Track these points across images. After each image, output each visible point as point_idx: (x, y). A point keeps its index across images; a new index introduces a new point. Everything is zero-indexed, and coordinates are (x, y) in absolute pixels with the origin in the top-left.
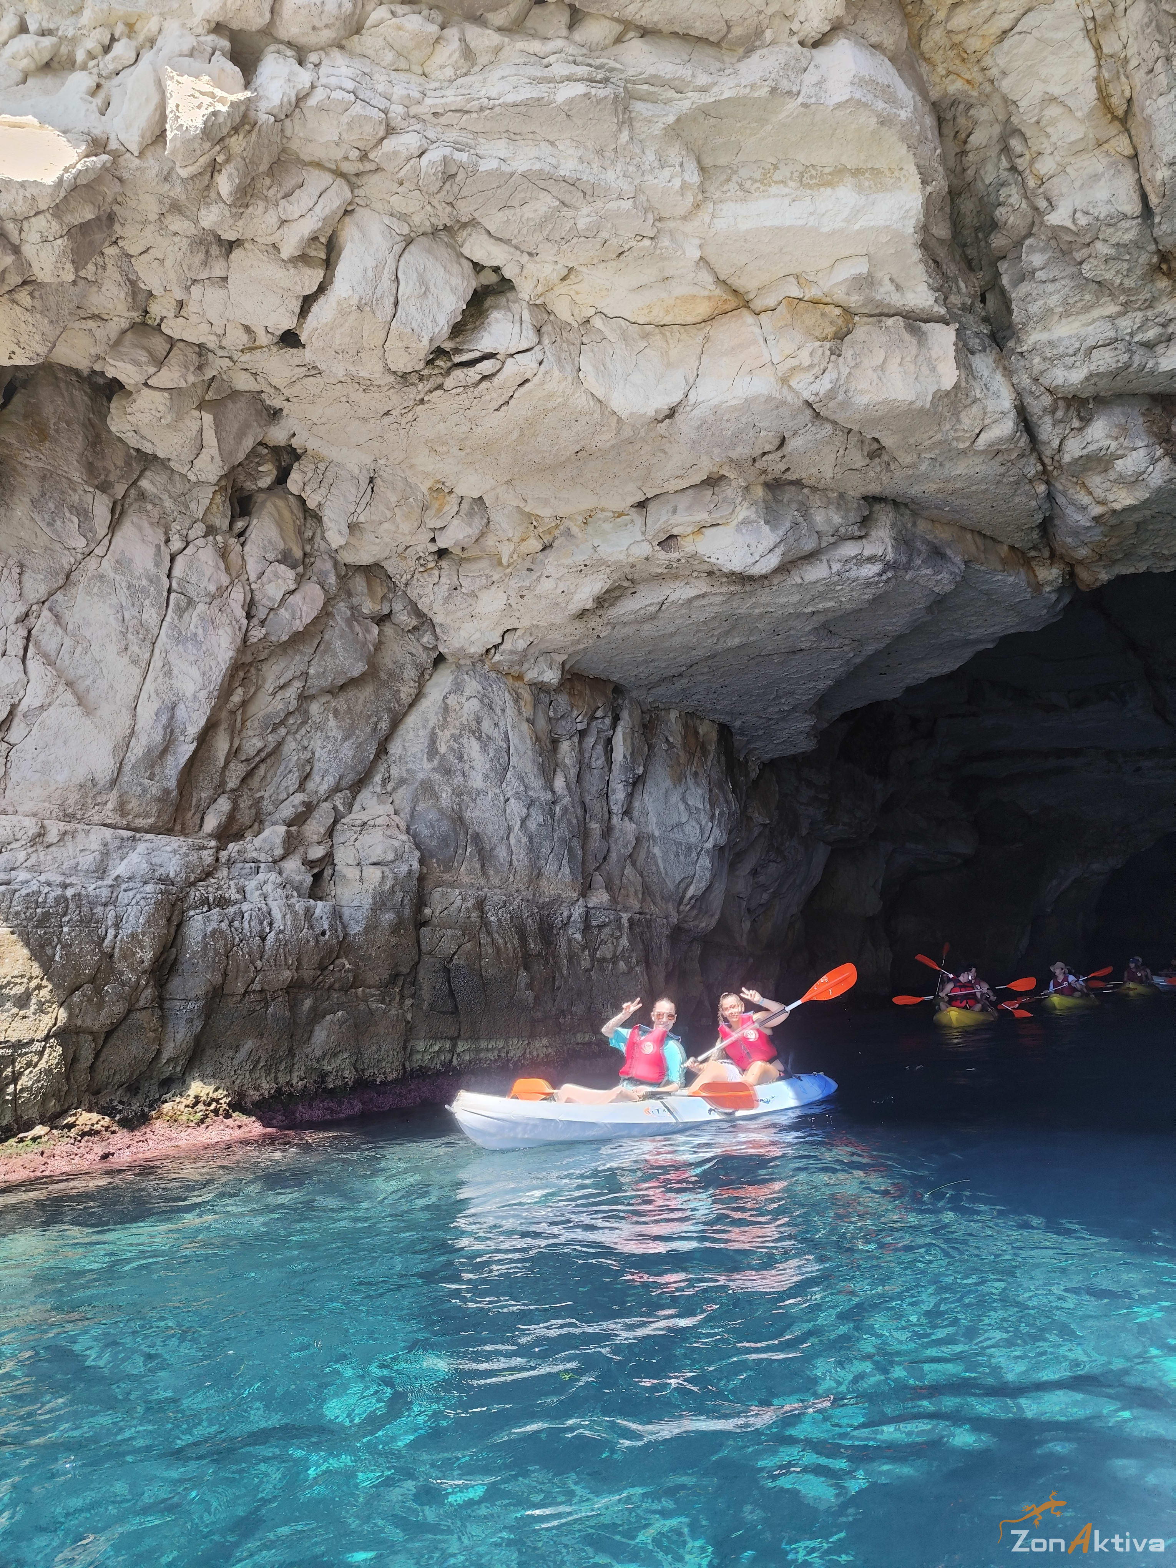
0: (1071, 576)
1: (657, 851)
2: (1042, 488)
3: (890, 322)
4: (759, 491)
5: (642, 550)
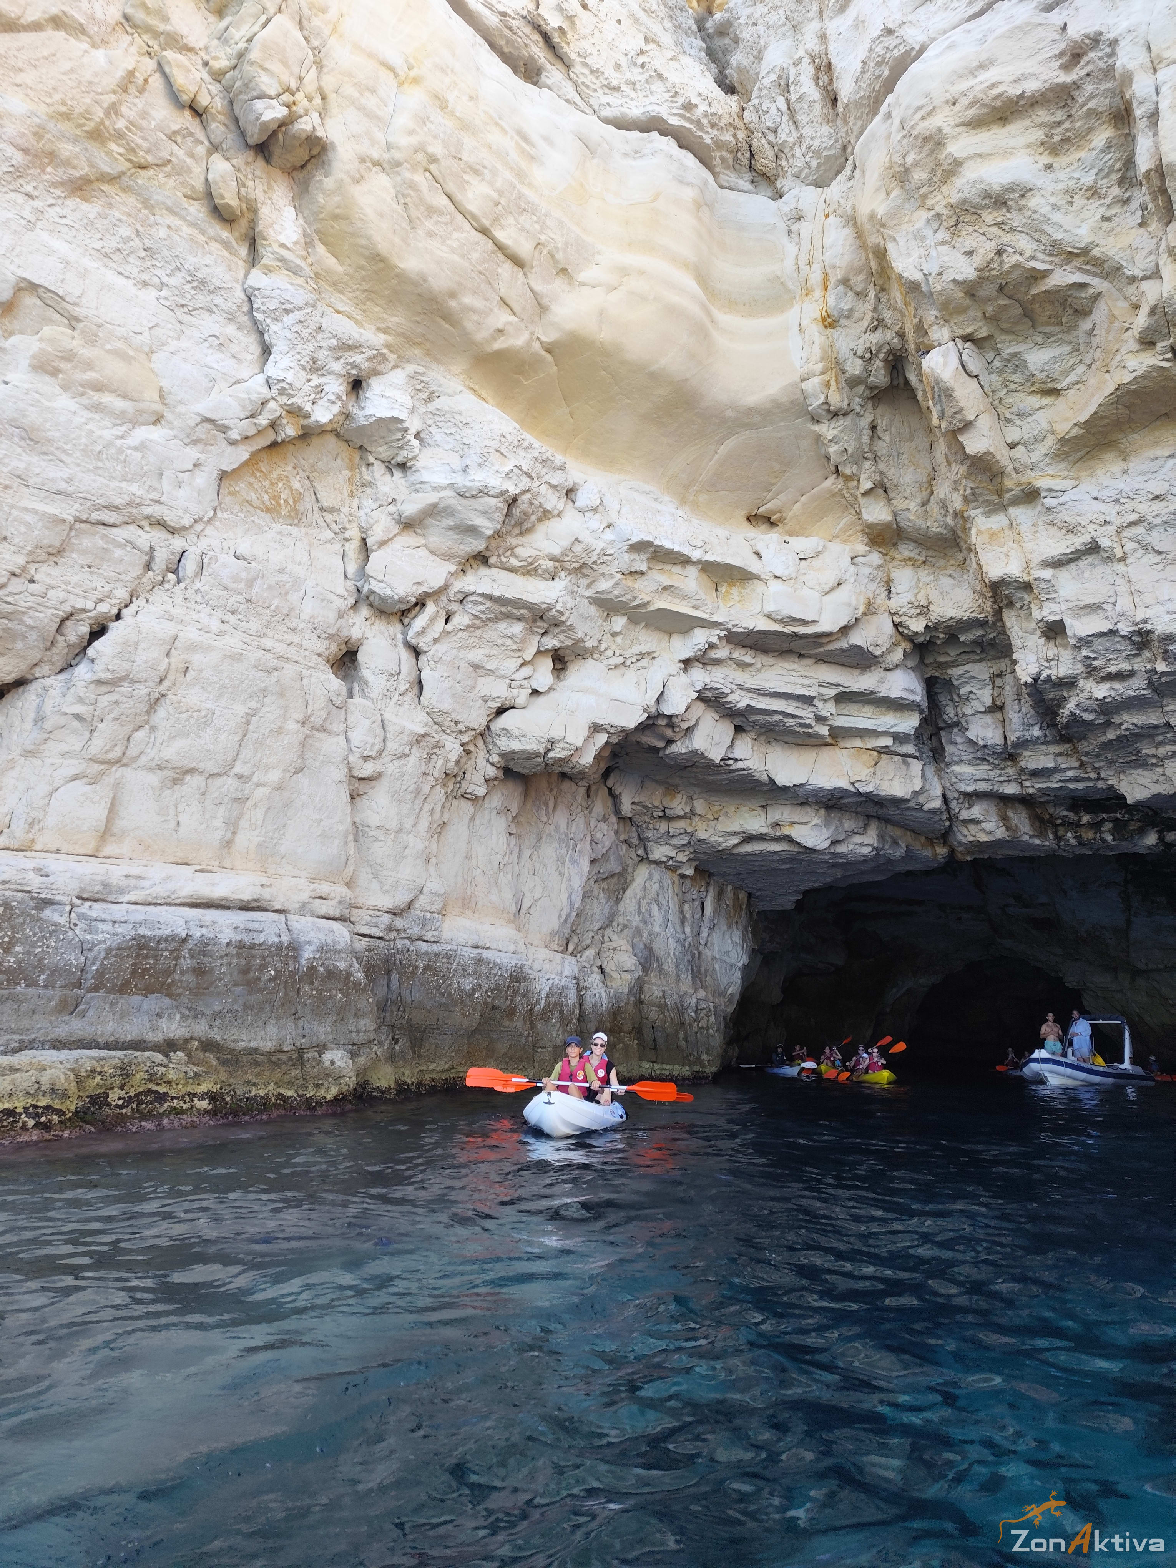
0: (952, 852)
1: (717, 966)
2: (947, 823)
3: (896, 758)
4: (822, 811)
5: (764, 830)
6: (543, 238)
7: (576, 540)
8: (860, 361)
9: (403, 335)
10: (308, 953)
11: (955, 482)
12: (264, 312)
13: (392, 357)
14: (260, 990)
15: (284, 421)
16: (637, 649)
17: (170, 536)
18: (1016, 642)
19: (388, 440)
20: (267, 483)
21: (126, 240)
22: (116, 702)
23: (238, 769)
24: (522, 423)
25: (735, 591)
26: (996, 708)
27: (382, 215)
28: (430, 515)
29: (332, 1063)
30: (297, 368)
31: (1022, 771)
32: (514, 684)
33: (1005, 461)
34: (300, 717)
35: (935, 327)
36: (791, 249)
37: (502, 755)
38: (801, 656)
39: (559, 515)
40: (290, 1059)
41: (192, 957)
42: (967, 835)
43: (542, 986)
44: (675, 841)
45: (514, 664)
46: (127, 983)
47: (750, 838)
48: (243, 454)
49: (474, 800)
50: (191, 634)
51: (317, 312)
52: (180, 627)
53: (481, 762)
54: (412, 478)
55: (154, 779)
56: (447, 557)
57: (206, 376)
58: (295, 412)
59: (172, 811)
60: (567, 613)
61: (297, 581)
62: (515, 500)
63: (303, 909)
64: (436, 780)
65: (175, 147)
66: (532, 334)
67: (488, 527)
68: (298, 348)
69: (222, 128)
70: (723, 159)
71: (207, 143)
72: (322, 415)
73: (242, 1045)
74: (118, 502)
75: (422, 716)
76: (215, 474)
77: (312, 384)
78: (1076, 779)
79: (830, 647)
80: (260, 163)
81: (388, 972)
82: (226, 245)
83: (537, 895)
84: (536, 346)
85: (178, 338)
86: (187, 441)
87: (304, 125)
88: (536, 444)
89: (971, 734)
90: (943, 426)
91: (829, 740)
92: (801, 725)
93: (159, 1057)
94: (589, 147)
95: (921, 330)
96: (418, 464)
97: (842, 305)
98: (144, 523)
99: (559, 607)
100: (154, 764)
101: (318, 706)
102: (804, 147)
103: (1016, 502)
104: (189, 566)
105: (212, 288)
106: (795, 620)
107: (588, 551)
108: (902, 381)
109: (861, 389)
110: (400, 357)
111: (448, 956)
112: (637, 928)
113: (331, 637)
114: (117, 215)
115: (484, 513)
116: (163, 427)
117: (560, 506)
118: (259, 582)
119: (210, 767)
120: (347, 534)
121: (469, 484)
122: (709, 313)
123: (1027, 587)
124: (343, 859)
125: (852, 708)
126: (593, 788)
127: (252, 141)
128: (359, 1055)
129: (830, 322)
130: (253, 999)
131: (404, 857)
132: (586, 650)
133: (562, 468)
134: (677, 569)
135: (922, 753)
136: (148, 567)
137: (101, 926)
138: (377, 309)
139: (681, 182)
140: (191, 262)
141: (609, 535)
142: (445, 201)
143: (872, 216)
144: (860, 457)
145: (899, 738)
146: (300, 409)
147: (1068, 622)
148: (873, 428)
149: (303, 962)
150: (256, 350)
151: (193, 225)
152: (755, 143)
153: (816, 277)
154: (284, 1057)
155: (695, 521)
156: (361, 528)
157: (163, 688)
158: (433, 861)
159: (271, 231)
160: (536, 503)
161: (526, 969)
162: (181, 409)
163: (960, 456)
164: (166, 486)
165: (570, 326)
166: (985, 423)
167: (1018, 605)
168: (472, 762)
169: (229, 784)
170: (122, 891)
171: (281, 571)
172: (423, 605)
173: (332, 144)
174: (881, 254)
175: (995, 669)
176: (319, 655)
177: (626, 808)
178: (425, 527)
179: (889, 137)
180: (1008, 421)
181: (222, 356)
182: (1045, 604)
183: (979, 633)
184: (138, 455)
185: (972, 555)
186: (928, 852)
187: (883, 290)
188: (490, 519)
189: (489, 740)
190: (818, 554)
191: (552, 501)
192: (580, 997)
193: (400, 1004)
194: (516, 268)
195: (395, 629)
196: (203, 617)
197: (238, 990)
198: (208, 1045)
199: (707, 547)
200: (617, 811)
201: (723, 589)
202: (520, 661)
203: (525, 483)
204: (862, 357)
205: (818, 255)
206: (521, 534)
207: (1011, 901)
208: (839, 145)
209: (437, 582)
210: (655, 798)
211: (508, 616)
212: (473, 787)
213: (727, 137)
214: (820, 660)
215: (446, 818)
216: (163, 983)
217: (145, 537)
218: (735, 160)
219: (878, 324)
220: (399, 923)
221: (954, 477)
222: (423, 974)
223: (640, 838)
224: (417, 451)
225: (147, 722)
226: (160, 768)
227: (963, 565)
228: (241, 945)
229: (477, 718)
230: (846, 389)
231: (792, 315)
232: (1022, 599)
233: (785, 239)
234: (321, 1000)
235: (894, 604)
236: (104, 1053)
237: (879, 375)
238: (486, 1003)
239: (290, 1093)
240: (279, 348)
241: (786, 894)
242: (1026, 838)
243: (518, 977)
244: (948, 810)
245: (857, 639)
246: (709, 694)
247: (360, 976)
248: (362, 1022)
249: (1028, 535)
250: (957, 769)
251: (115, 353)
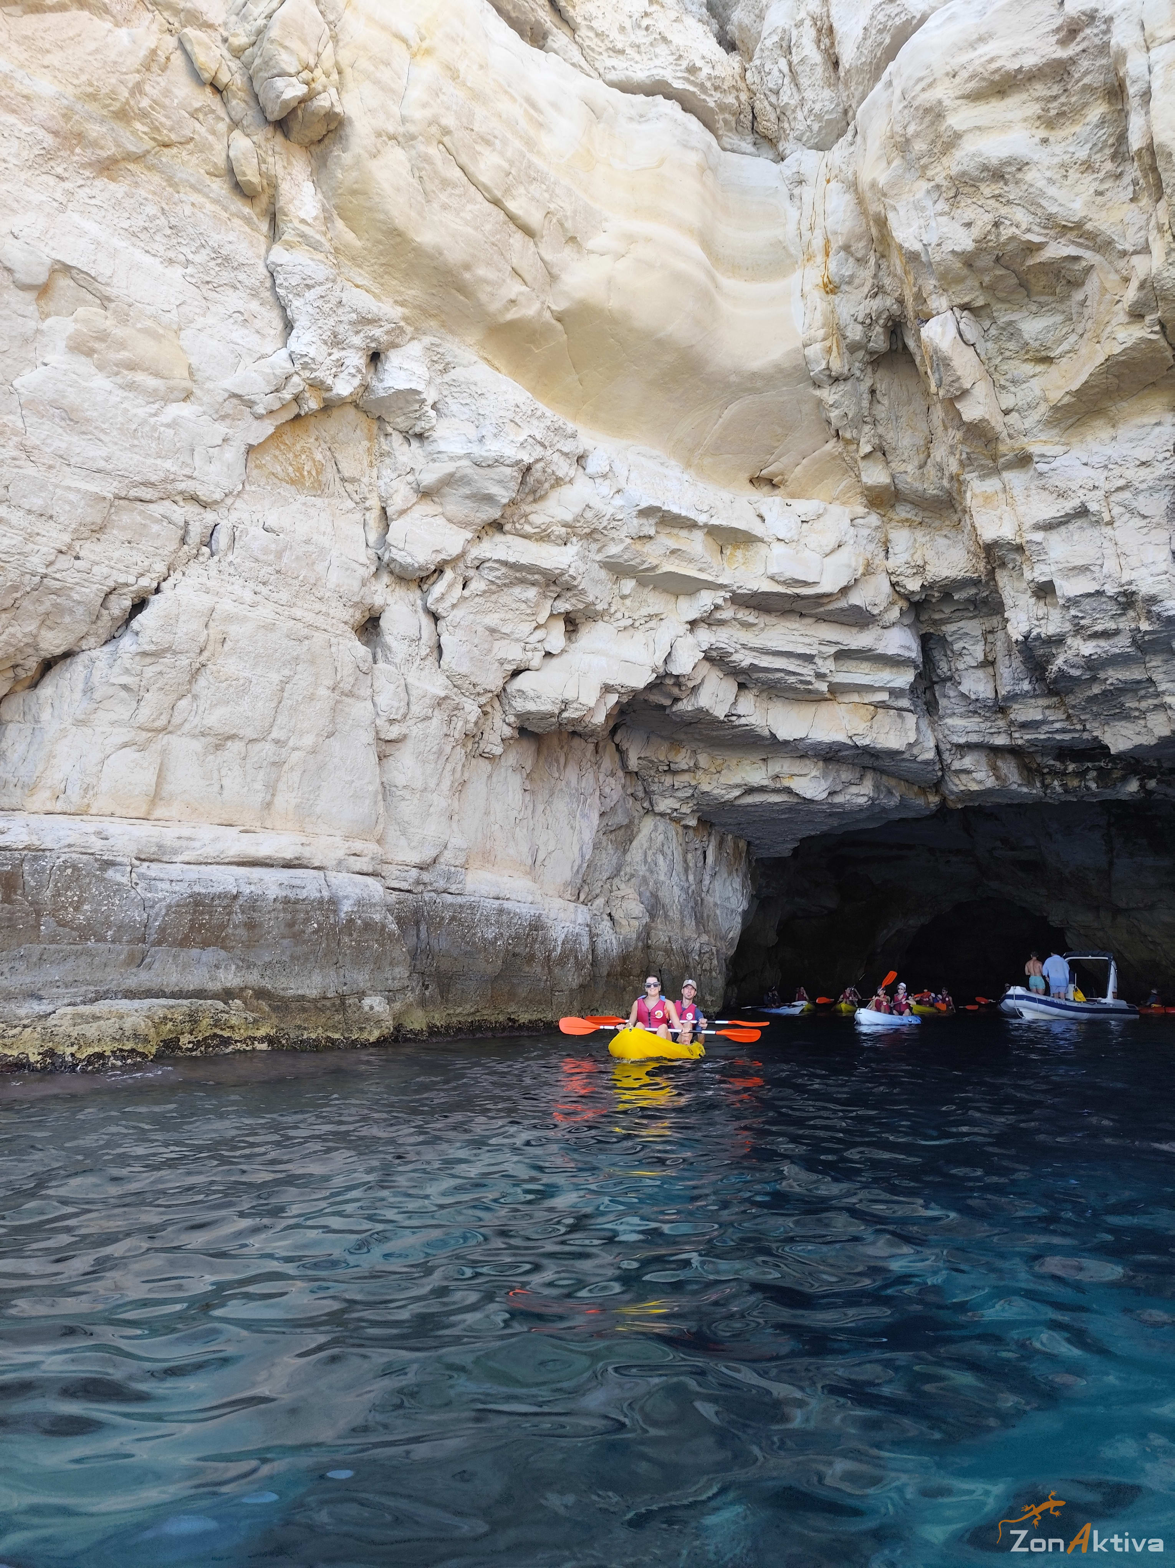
0: (944, 800)
1: (718, 912)
2: (940, 774)
3: (892, 712)
4: (821, 764)
5: (765, 782)
6: (552, 206)
7: (588, 506)
8: (860, 327)
9: (419, 307)
10: (346, 907)
11: (951, 446)
12: (287, 288)
13: (409, 329)
14: (305, 942)
15: (307, 395)
16: (645, 611)
17: (202, 510)
18: (1008, 601)
19: (406, 410)
20: (291, 456)
21: (152, 219)
22: (161, 673)
23: (275, 734)
24: (532, 390)
25: (739, 553)
26: (988, 663)
27: (398, 190)
28: (448, 484)
29: (372, 1008)
30: (319, 343)
31: (1012, 723)
32: (528, 647)
33: (999, 428)
34: (330, 683)
35: (934, 296)
36: (793, 213)
37: (518, 716)
38: (802, 615)
39: (571, 482)
40: (334, 1005)
41: (243, 912)
42: (958, 785)
43: (558, 933)
44: (679, 794)
45: (528, 627)
46: (186, 938)
47: (751, 790)
48: (268, 428)
49: (491, 758)
50: (226, 606)
51: (338, 287)
52: (216, 599)
53: (498, 722)
54: (429, 448)
55: (197, 745)
56: (464, 524)
57: (232, 352)
58: (317, 385)
59: (216, 775)
60: (579, 579)
61: (323, 551)
62: (529, 468)
63: (340, 865)
64: (457, 741)
65: (197, 125)
66: (543, 303)
67: (504, 495)
68: (320, 323)
69: (243, 105)
70: (726, 121)
71: (227, 120)
72: (344, 388)
73: (291, 992)
74: (153, 478)
75: (442, 680)
76: (243, 449)
77: (333, 357)
78: (1063, 731)
79: (831, 607)
80: (279, 138)
81: (417, 923)
82: (248, 221)
83: (551, 848)
84: (547, 315)
85: (204, 315)
86: (215, 416)
87: (323, 102)
88: (549, 413)
89: (963, 688)
90: (941, 393)
91: (828, 696)
92: (802, 682)
93: (220, 1005)
94: (595, 112)
95: (920, 298)
96: (435, 435)
97: (843, 272)
98: (178, 498)
99: (572, 572)
100: (197, 731)
101: (347, 672)
102: (806, 110)
103: (1009, 466)
104: (222, 539)
105: (235, 264)
106: (797, 581)
107: (599, 516)
108: (900, 346)
109: (861, 354)
110: (416, 329)
111: (472, 907)
112: (644, 877)
113: (355, 605)
114: (144, 194)
115: (500, 482)
116: (193, 403)
117: (572, 473)
118: (288, 553)
119: (249, 733)
120: (367, 504)
121: (485, 454)
122: (713, 278)
123: (1020, 549)
124: (374, 817)
125: (850, 665)
126: (601, 744)
127: (271, 118)
128: (394, 1001)
129: (831, 288)
130: (300, 950)
131: (429, 815)
132: (597, 613)
133: (574, 436)
134: (684, 533)
135: (916, 706)
136: (183, 541)
137: (160, 885)
138: (394, 282)
139: (685, 146)
140: (215, 239)
141: (618, 501)
142: (458, 173)
143: (873, 185)
144: (860, 421)
145: (894, 693)
146: (322, 383)
147: (1057, 583)
148: (873, 392)
149: (343, 915)
150: (279, 324)
151: (216, 201)
152: (758, 105)
153: (818, 242)
154: (328, 1003)
155: (701, 485)
156: (380, 497)
157: (202, 659)
158: (455, 818)
159: (291, 207)
160: (549, 471)
161: (543, 918)
162: (209, 385)
163: (956, 422)
164: (198, 461)
165: (579, 295)
166: (981, 391)
167: (1010, 566)
168: (489, 722)
169: (267, 749)
170: (175, 852)
171: (308, 542)
172: (442, 572)
173: (349, 119)
174: (882, 223)
175: (987, 626)
176: (346, 623)
177: (633, 763)
178: (442, 496)
179: (890, 105)
180: (1003, 387)
181: (246, 332)
182: (1036, 566)
183: (973, 591)
184: (172, 432)
185: (967, 517)
186: (921, 801)
187: (883, 256)
188: (506, 488)
189: (505, 701)
190: (819, 516)
191: (564, 468)
192: (593, 943)
193: (429, 953)
194: (527, 238)
195: (415, 595)
196: (237, 589)
197: (286, 942)
198: (261, 994)
199: (713, 512)
200: (624, 765)
201: (728, 552)
202: (534, 624)
203: (539, 452)
204: (863, 323)
205: (820, 220)
206: (535, 501)
207: (998, 844)
208: (840, 109)
209: (455, 551)
210: (660, 753)
211: (522, 581)
212: (490, 746)
213: (730, 99)
214: (821, 619)
215: (466, 776)
216: (218, 937)
217: (181, 512)
218: (738, 121)
219: (878, 291)
220: (426, 877)
221: (950, 442)
222: (449, 924)
223: (645, 792)
224: (434, 421)
225: (189, 691)
226: (203, 734)
227: (957, 526)
228: (286, 901)
229: (493, 680)
230: (847, 354)
231: (794, 280)
232: (1014, 560)
233: (787, 202)
234: (359, 950)
235: (891, 564)
236: (172, 1002)
237: (879, 341)
238: (507, 950)
239: (336, 1036)
240: (301, 322)
241: (785, 841)
242: (1015, 786)
243: (537, 925)
244: (941, 760)
245: (856, 599)
246: (714, 654)
247: (394, 927)
248: (397, 970)
249: (1020, 498)
250: (949, 721)
251: (146, 331)
